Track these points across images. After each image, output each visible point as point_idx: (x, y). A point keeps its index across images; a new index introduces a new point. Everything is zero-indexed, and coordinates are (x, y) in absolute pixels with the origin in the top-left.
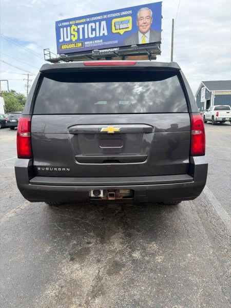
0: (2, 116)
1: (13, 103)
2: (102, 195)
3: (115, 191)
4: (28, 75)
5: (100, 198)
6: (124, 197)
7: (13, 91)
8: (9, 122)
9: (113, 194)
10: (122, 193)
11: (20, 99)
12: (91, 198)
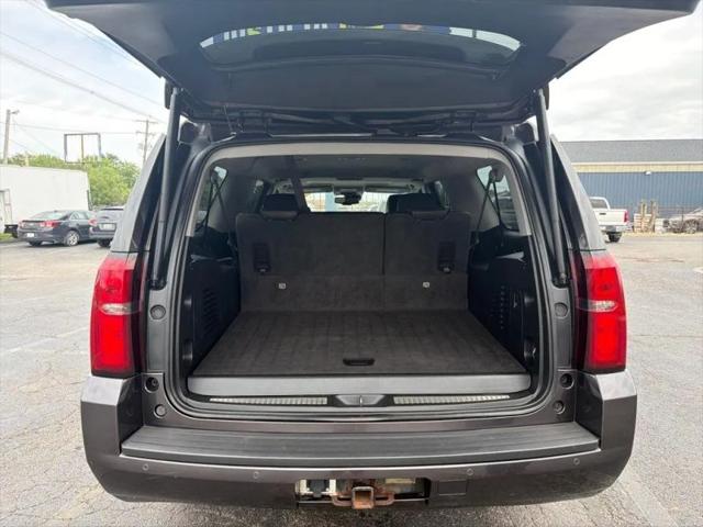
0: (81, 216)
1: (110, 184)
2: (332, 490)
3: (372, 482)
4: (147, 122)
5: (329, 497)
6: (397, 496)
7: (112, 157)
8: (96, 229)
9: (368, 492)
10: (393, 485)
11: (128, 175)
12: (298, 496)
